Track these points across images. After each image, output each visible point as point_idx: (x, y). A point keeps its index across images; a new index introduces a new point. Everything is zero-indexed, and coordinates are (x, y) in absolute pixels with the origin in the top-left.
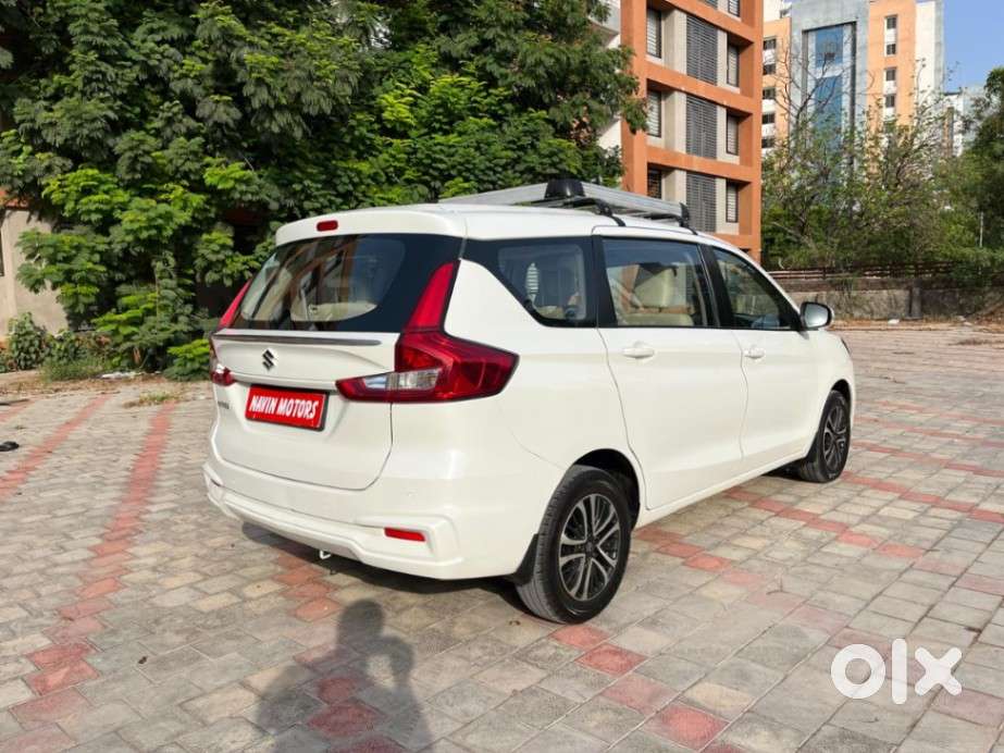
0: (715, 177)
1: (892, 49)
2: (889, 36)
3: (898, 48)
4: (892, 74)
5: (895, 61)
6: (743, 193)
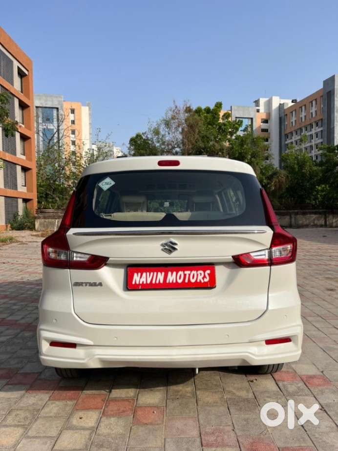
0: (16, 164)
1: (73, 122)
2: (72, 117)
3: (76, 122)
4: (73, 132)
5: (74, 127)
6: (28, 173)
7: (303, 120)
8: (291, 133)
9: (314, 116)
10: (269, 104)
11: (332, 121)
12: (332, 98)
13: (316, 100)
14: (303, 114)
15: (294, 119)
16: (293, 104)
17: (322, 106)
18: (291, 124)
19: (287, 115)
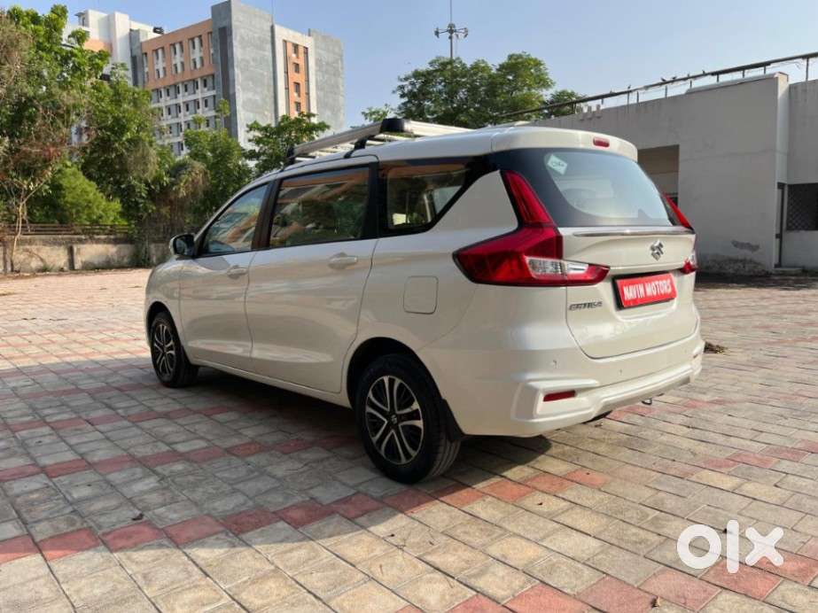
7: (179, 70)
8: (158, 91)
9: (198, 66)
10: (109, 25)
11: (231, 83)
12: (228, 41)
13: (200, 37)
14: (178, 59)
15: (160, 65)
16: (156, 35)
17: (212, 51)
18: (156, 74)
19: (146, 54)
